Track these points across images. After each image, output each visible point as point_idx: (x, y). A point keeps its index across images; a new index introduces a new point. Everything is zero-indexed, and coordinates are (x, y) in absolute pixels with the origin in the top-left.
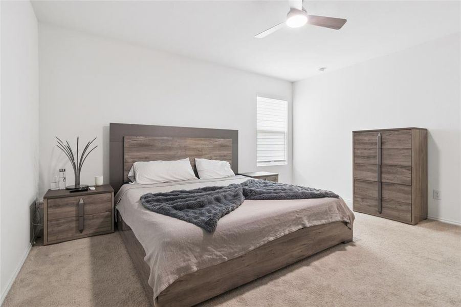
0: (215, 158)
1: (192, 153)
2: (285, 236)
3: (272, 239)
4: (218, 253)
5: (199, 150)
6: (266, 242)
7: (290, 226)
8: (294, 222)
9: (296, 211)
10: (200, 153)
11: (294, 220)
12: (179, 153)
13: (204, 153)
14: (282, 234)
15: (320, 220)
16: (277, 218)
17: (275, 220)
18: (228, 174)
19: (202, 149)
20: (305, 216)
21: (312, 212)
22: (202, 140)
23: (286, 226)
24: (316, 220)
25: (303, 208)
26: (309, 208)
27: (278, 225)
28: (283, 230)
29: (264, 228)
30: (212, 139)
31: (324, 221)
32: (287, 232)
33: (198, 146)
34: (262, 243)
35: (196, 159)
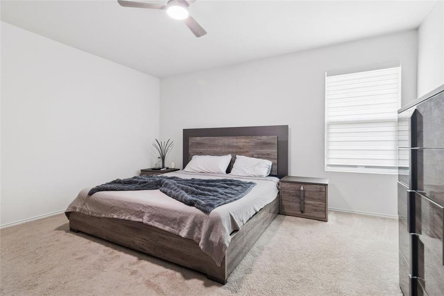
0: (256, 156)
1: (234, 150)
2: (124, 220)
3: (115, 216)
4: (89, 209)
5: (240, 148)
6: (112, 217)
7: (132, 214)
8: (137, 213)
9: (143, 205)
10: (242, 150)
11: (137, 212)
12: (223, 150)
13: (245, 150)
14: (123, 217)
15: (164, 225)
16: (125, 203)
17: (124, 204)
18: (254, 174)
19: (243, 147)
20: (148, 213)
21: (159, 213)
22: (243, 138)
23: (129, 213)
24: (159, 222)
25: (150, 205)
26: (156, 207)
27: (124, 209)
28: (126, 215)
29: (114, 207)
30: (254, 137)
31: (167, 228)
32: (127, 218)
33: (239, 144)
34: (109, 216)
35: (237, 156)
